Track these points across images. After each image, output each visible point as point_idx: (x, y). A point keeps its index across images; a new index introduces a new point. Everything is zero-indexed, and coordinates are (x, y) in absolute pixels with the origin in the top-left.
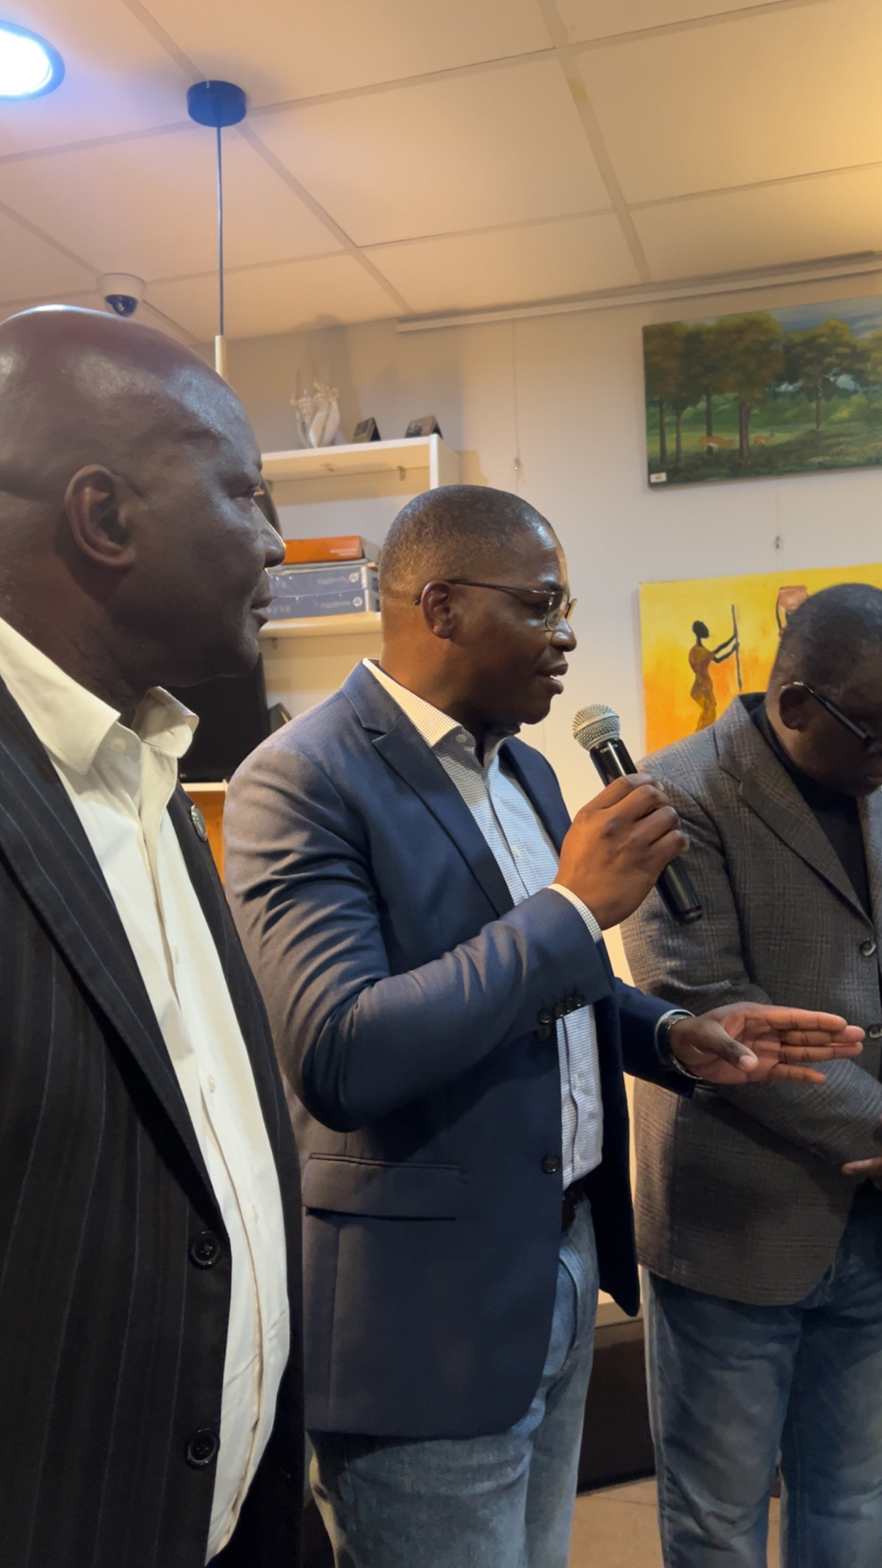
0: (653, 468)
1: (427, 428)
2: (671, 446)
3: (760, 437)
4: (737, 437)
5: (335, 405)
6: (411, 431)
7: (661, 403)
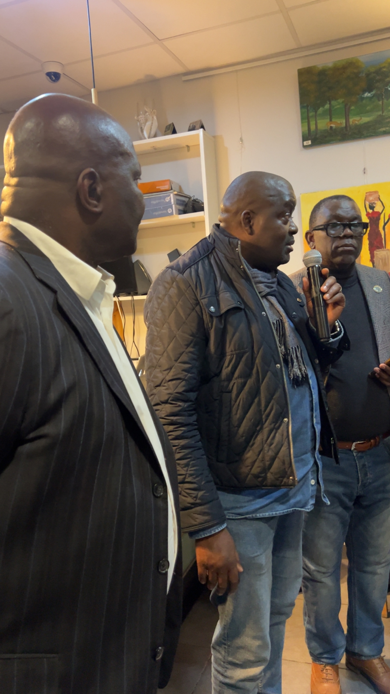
0: (304, 139)
1: (198, 126)
2: (313, 127)
3: (356, 120)
4: (344, 121)
5: (155, 118)
6: (190, 128)
7: (307, 106)
